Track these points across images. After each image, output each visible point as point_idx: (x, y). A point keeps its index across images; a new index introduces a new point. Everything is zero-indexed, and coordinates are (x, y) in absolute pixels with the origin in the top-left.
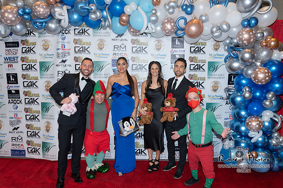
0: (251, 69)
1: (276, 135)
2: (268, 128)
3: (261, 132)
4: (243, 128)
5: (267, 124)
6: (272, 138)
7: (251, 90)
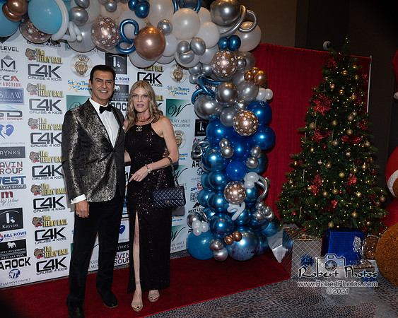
0: (231, 114)
1: (260, 205)
2: (251, 197)
3: (244, 205)
4: (219, 201)
5: (249, 191)
6: (256, 210)
7: (231, 144)
